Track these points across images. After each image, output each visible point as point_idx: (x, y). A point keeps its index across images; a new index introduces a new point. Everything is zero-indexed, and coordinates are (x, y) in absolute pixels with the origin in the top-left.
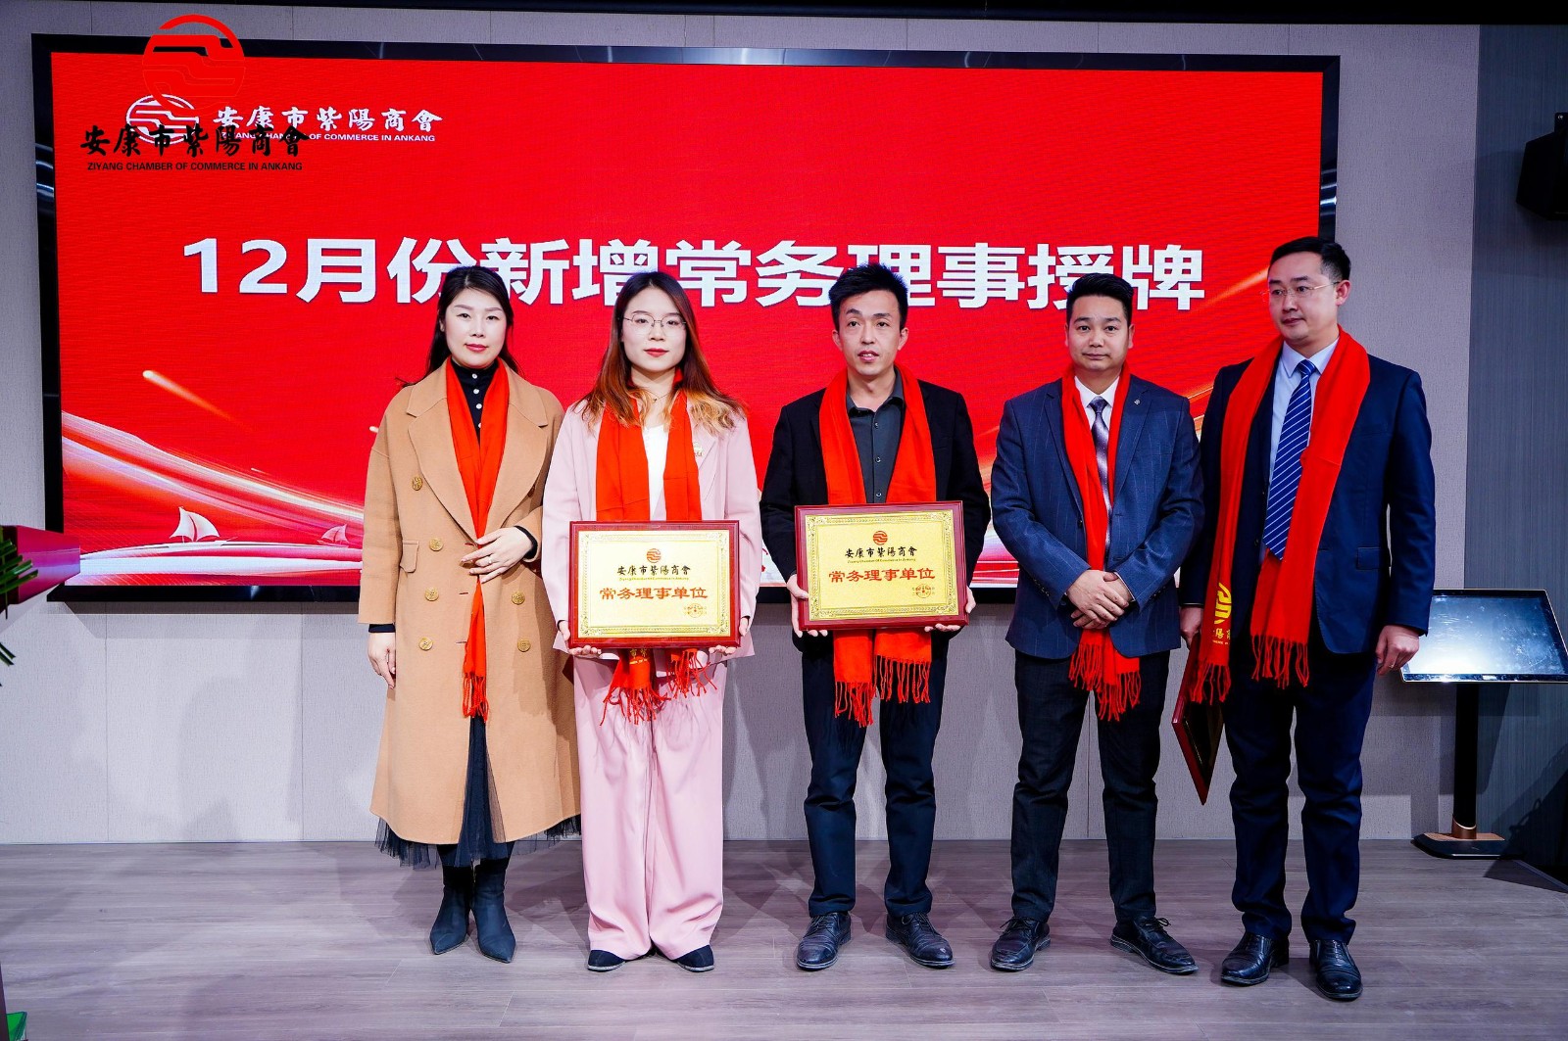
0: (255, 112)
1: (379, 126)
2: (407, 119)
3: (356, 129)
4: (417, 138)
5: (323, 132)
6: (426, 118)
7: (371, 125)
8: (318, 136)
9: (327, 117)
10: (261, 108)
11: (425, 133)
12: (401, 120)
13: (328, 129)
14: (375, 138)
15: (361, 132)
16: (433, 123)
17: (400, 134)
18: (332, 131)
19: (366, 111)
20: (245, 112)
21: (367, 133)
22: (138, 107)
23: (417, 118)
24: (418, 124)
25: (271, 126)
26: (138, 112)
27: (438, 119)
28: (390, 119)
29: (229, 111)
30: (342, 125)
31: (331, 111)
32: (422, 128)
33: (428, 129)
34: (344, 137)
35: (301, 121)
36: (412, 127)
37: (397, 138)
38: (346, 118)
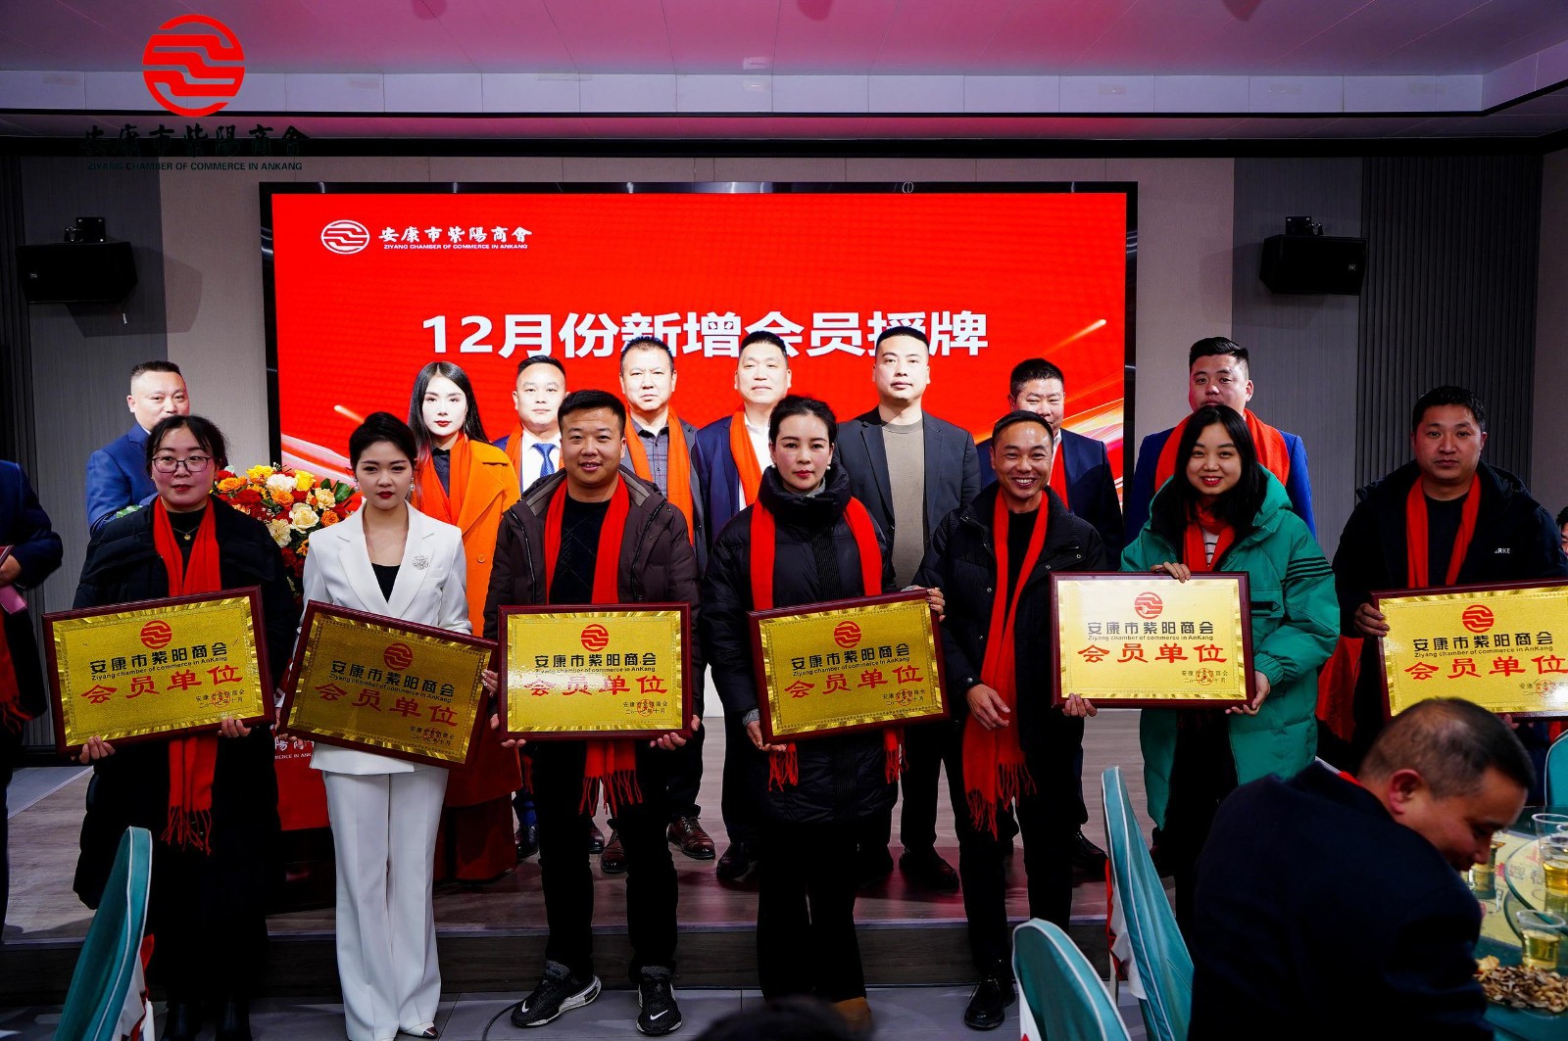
0: (407, 230)
1: (490, 239)
2: (508, 234)
3: (474, 241)
4: (516, 247)
5: (452, 243)
6: (521, 233)
7: (484, 238)
8: (449, 246)
9: (455, 233)
10: (411, 228)
11: (520, 243)
12: (504, 235)
13: (456, 241)
14: (487, 247)
15: (477, 243)
16: (526, 236)
17: (504, 244)
18: (458, 243)
19: (481, 229)
20: (400, 231)
21: (482, 243)
22: (329, 230)
23: (515, 233)
24: (515, 237)
25: (418, 240)
26: (329, 232)
27: (529, 233)
28: (497, 234)
29: (389, 230)
30: (465, 239)
31: (458, 229)
32: (519, 240)
33: (523, 240)
34: (468, 247)
35: (437, 237)
36: (511, 239)
37: (502, 247)
38: (468, 233)
